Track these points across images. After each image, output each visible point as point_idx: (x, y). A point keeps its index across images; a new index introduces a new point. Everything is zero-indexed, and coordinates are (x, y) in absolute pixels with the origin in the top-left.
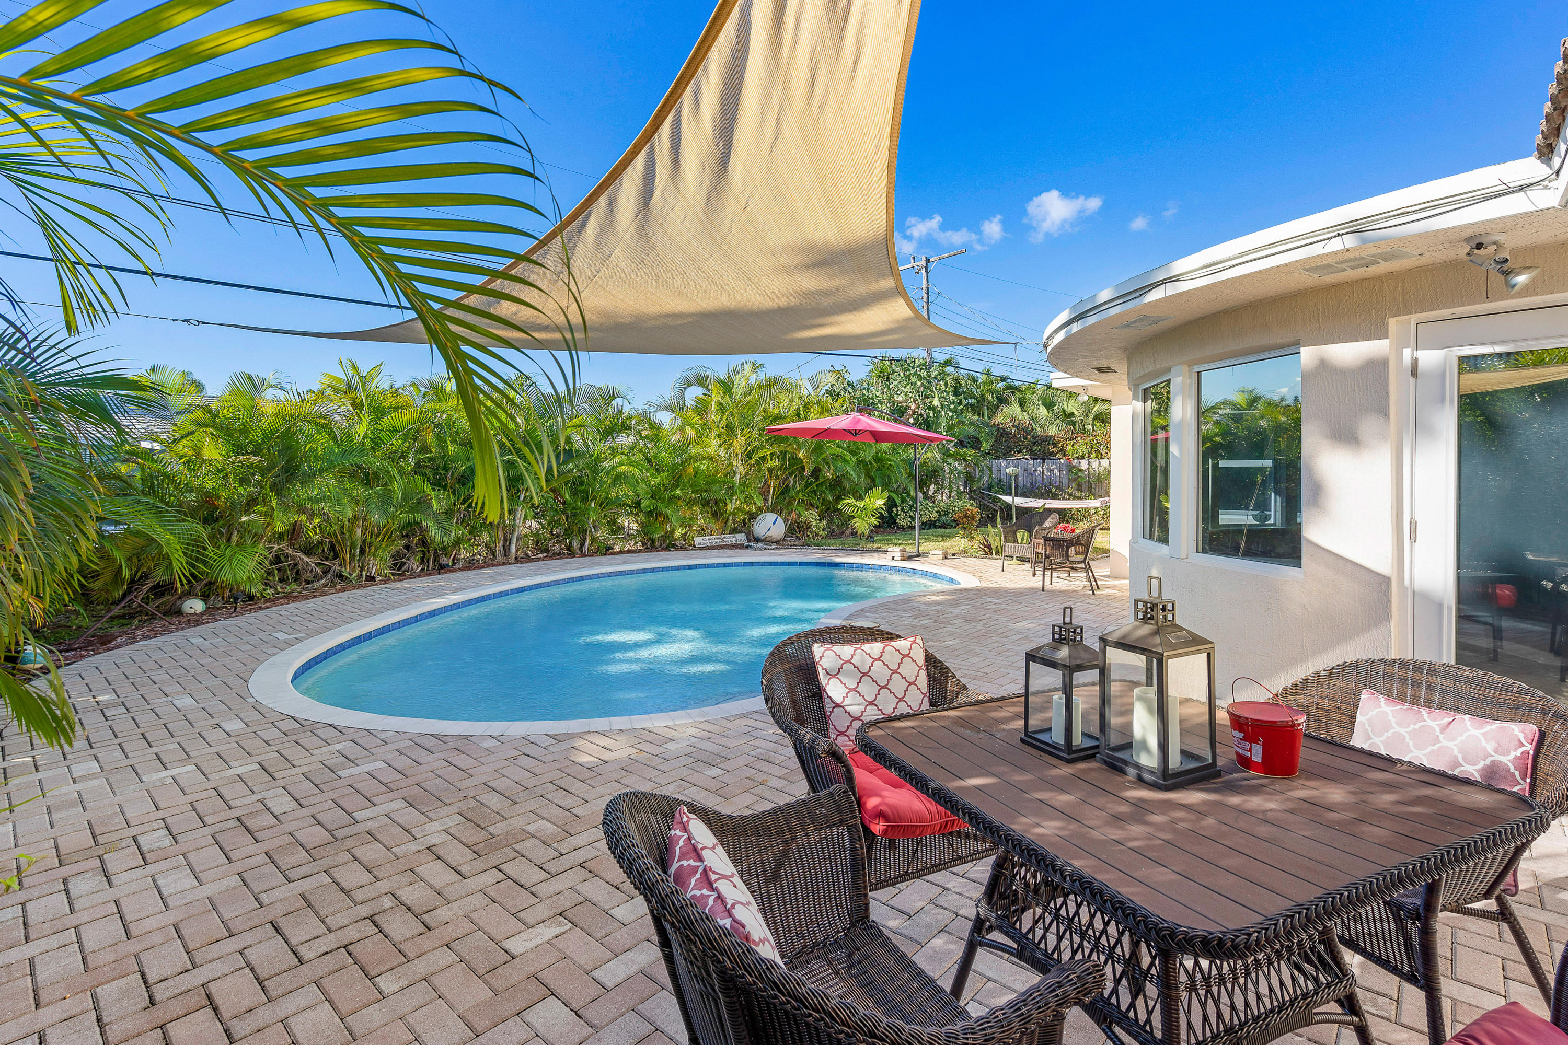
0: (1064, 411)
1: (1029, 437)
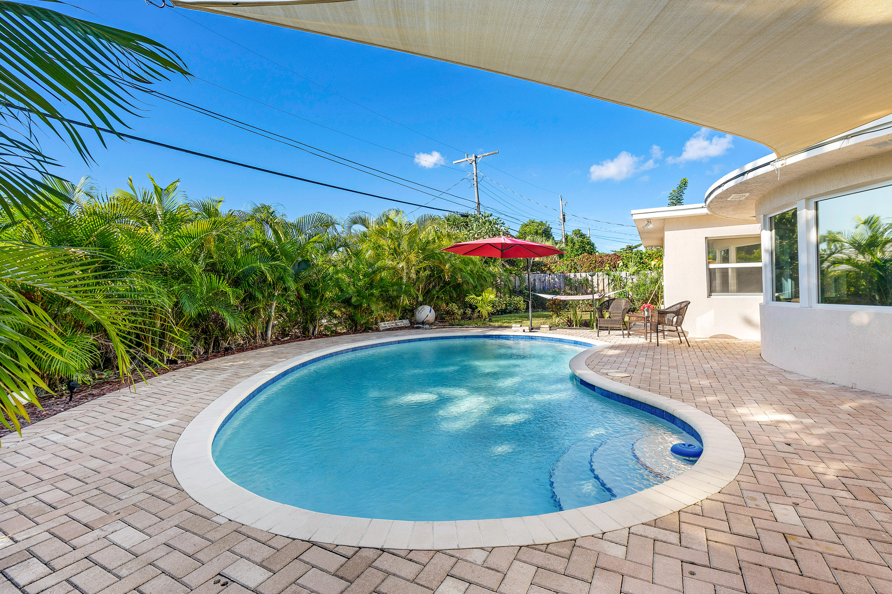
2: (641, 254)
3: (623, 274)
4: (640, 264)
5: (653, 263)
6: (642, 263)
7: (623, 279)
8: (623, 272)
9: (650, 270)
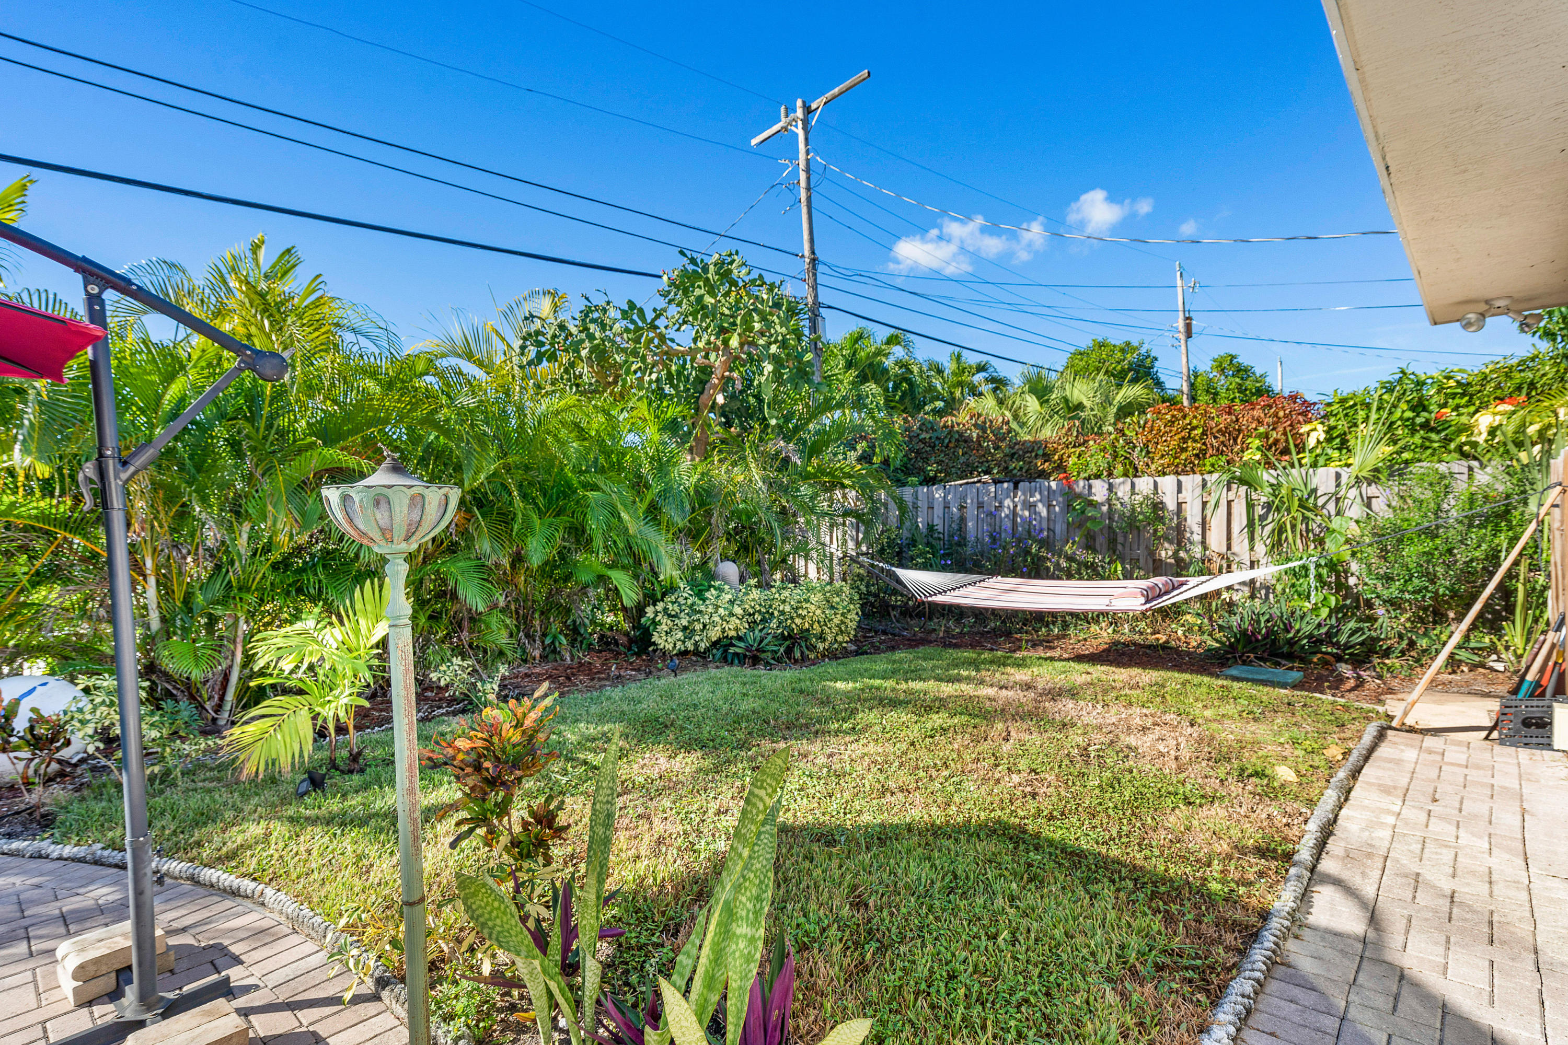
0: (1066, 401)
1: (1003, 445)
2: (1420, 384)
3: (1323, 479)
4: (1413, 432)
5: (1484, 421)
6: (1426, 426)
7: (1320, 502)
8: (1321, 471)
9: (1465, 456)
